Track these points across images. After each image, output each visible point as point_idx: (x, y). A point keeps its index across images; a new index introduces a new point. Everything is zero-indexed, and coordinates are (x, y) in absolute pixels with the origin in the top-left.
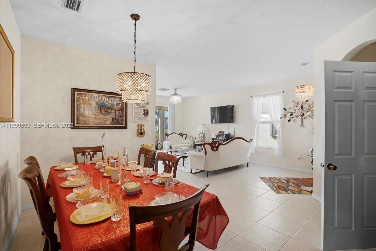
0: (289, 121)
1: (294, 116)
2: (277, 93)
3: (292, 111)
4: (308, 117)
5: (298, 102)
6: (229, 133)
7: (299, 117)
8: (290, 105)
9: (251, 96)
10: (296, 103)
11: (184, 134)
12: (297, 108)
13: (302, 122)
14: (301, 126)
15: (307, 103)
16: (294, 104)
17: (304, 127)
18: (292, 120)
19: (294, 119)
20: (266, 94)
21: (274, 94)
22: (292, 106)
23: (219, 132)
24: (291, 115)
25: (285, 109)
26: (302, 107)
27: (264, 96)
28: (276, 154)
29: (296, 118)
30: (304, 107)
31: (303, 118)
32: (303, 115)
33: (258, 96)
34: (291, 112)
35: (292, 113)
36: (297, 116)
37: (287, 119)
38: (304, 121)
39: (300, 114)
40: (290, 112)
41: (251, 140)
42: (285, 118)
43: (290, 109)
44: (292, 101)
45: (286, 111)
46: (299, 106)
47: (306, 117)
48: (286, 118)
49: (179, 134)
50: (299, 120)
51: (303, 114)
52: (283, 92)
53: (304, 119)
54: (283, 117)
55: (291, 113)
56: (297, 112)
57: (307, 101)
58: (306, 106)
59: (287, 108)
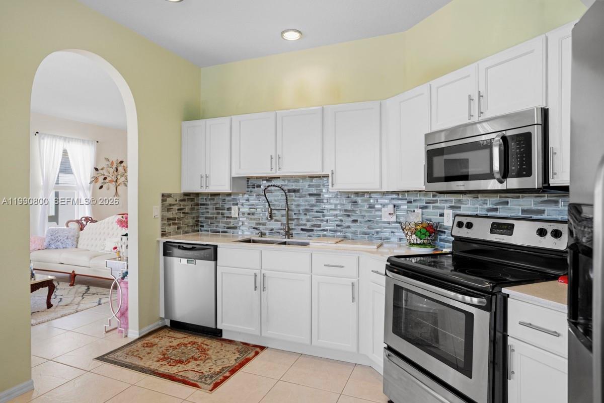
0: (101, 187)
1: (107, 181)
3: (106, 174)
7: (114, 183)
8: (103, 164)
10: (111, 162)
12: (111, 170)
13: (116, 190)
14: (114, 196)
15: (122, 164)
16: (108, 163)
17: (118, 196)
18: (105, 186)
20: (69, 138)
21: (83, 141)
22: (105, 166)
24: (105, 179)
25: (96, 169)
26: (117, 170)
29: (110, 184)
30: (119, 169)
31: (118, 184)
32: (117, 180)
33: (54, 136)
34: (104, 175)
36: (111, 181)
37: (99, 185)
38: (118, 188)
39: (115, 180)
42: (96, 183)
43: (103, 170)
44: (105, 158)
45: (97, 172)
46: (114, 167)
47: (121, 183)
50: (112, 186)
52: (97, 142)
54: (94, 181)
56: (110, 176)
57: (122, 162)
58: (121, 169)
59: (99, 168)
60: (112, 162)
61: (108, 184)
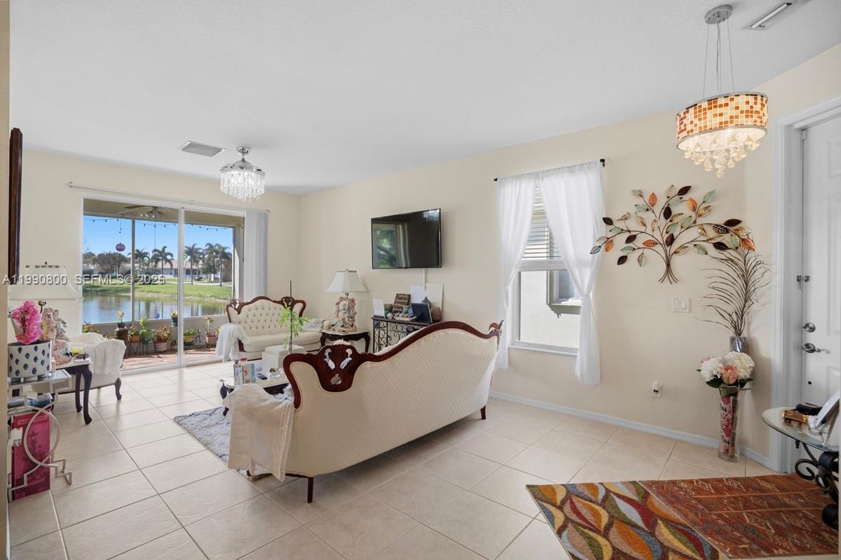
0: (622, 260)
1: (639, 242)
2: (582, 165)
3: (633, 225)
4: (690, 246)
5: (653, 194)
6: (426, 300)
7: (659, 248)
8: (626, 205)
9: (496, 180)
10: (647, 198)
11: (295, 302)
12: (649, 217)
13: (668, 265)
14: (662, 280)
15: (686, 197)
16: (640, 201)
17: (676, 281)
18: (633, 257)
19: (638, 253)
20: (543, 172)
21: (571, 169)
22: (632, 210)
23: (398, 296)
24: (631, 239)
25: (608, 221)
26: (668, 213)
27: (537, 176)
28: (578, 372)
29: (647, 252)
30: (675, 211)
31: (672, 251)
32: (671, 241)
33: (519, 177)
34: (629, 231)
35: (633, 234)
36: (650, 244)
37: (616, 253)
38: (677, 261)
39: (660, 237)
40: (625, 228)
41: (496, 330)
42: (607, 250)
43: (626, 219)
44: (634, 191)
45: (611, 227)
46: (659, 208)
47: (683, 247)
48: (609, 253)
49: (281, 302)
50: (656, 258)
51: (672, 235)
52: (602, 161)
53: (675, 252)
54: (603, 247)
55: (627, 235)
56: (649, 230)
57: (684, 191)
58: (682, 208)
59: (614, 217)
60: (653, 197)
61: (640, 252)
